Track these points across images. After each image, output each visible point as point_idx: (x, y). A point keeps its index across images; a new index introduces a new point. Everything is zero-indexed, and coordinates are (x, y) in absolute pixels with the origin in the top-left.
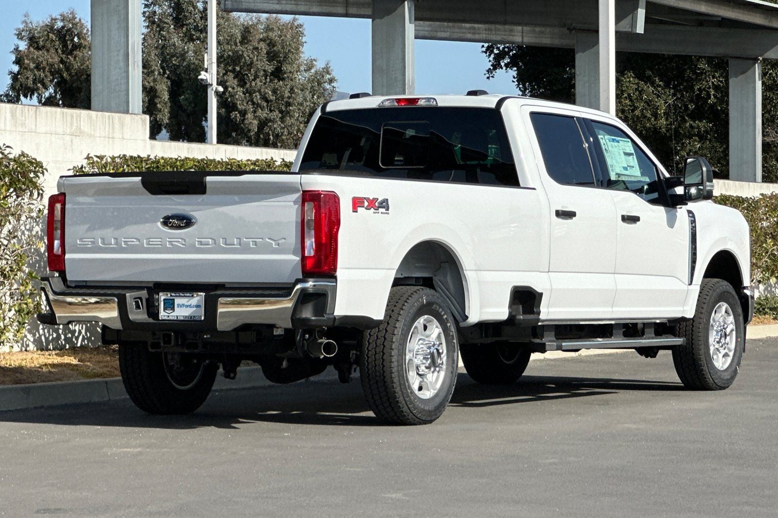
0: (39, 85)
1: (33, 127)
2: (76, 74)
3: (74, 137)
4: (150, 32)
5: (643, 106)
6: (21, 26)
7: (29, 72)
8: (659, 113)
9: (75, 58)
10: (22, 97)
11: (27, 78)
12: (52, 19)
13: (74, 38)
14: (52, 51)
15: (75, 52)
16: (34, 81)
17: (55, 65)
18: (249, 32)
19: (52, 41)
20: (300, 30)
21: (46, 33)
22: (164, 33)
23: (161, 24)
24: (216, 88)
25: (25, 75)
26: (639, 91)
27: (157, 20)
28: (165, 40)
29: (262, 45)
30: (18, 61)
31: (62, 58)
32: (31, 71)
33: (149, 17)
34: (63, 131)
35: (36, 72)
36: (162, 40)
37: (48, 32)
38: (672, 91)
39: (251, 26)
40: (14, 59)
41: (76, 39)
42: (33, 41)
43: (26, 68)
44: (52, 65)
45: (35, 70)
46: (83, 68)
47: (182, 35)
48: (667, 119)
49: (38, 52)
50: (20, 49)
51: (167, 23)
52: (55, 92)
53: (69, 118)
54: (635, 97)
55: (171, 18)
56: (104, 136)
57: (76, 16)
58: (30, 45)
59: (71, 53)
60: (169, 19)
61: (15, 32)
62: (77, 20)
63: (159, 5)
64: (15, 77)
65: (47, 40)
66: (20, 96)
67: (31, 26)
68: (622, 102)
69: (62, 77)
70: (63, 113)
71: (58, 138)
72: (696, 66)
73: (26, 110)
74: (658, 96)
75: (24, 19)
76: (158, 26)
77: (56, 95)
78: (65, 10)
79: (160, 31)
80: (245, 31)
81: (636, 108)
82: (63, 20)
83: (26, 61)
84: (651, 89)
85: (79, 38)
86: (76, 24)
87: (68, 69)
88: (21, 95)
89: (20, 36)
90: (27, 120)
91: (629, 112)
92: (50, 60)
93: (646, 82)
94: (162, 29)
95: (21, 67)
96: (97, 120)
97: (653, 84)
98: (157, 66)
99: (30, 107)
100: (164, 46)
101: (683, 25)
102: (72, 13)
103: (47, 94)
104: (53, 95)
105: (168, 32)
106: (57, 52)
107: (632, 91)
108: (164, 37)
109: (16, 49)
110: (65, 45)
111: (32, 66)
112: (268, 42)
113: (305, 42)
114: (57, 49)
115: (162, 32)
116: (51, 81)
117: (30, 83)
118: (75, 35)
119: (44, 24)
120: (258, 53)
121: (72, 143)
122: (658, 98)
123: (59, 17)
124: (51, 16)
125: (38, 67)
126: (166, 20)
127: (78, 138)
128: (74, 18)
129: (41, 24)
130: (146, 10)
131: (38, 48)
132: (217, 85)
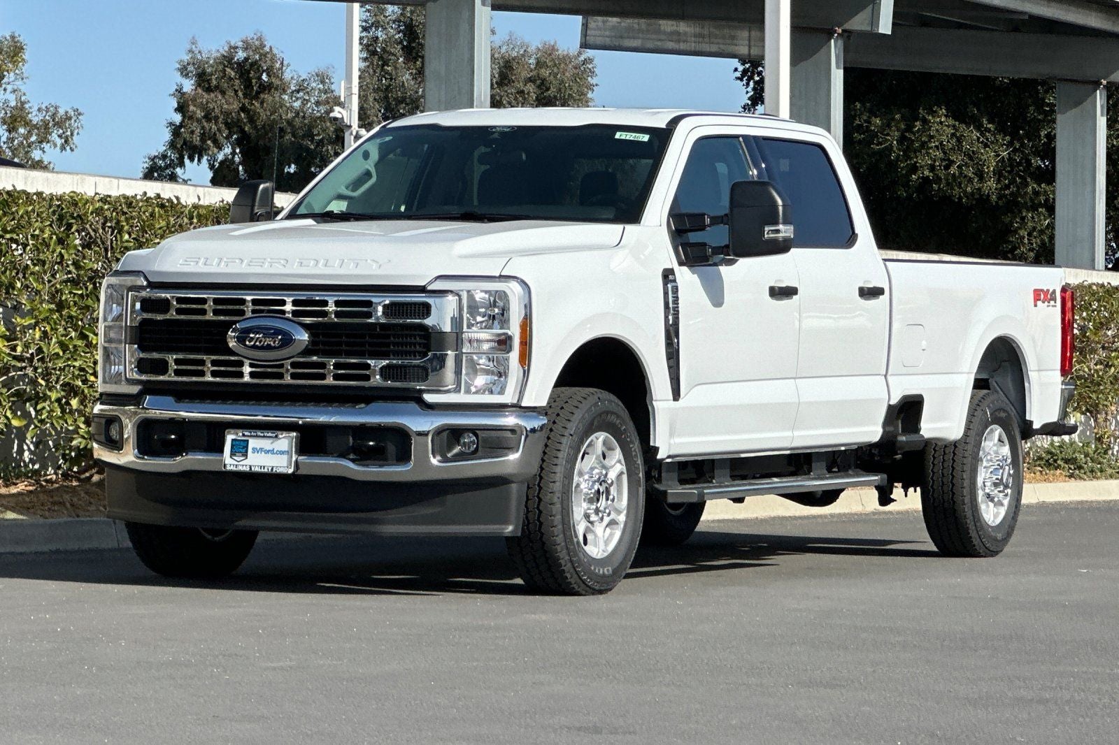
0: (209, 142)
2: (264, 127)
4: (368, 67)
5: (963, 160)
6: (186, 58)
7: (195, 124)
8: (986, 170)
9: (262, 103)
10: (187, 161)
11: (192, 132)
12: (231, 47)
13: (262, 74)
14: (230, 93)
15: (262, 96)
16: (203, 137)
17: (233, 114)
18: (511, 68)
19: (231, 79)
20: (590, 66)
21: (221, 67)
22: (389, 68)
23: (385, 56)
24: (357, 132)
25: (190, 127)
26: (957, 137)
27: (379, 50)
28: (391, 79)
29: (530, 88)
30: (181, 109)
31: (244, 104)
32: (198, 122)
33: (367, 46)
35: (205, 124)
36: (386, 79)
37: (225, 66)
38: (1008, 138)
39: (514, 59)
40: (176, 106)
41: (264, 77)
42: (202, 79)
43: (191, 118)
44: (228, 114)
45: (203, 121)
46: (274, 119)
47: (414, 71)
48: (999, 181)
49: (209, 95)
50: (185, 90)
51: (393, 54)
52: (234, 153)
54: (950, 146)
55: (400, 46)
57: (266, 43)
58: (199, 85)
59: (256, 97)
60: (396, 49)
61: (178, 66)
62: (267, 49)
63: (382, 26)
64: (176, 131)
65: (222, 78)
66: (184, 158)
67: (199, 57)
68: (930, 153)
69: (242, 131)
72: (1043, 99)
74: (986, 146)
75: (188, 47)
76: (381, 58)
77: (233, 157)
78: (249, 34)
79: (383, 66)
80: (505, 67)
81: (952, 162)
82: (246, 49)
83: (192, 108)
84: (976, 134)
85: (268, 75)
86: (265, 55)
87: (252, 120)
88: (186, 157)
89: (184, 71)
91: (941, 169)
92: (225, 106)
93: (968, 125)
94: (386, 63)
95: (184, 116)
97: (979, 127)
98: (377, 117)
100: (388, 87)
101: (987, 29)
102: (260, 39)
103: (221, 157)
104: (230, 157)
105: (396, 68)
106: (237, 96)
107: (945, 137)
108: (390, 74)
109: (179, 90)
110: (248, 85)
111: (200, 114)
112: (538, 82)
113: (597, 85)
114: (236, 91)
115: (386, 67)
116: (227, 138)
117: (196, 140)
118: (264, 71)
119: (219, 55)
120: (525, 99)
122: (985, 148)
123: (240, 44)
124: (229, 43)
125: (207, 117)
126: (392, 50)
128: (263, 46)
129: (215, 55)
130: (364, 34)
131: (209, 90)
132: (359, 127)
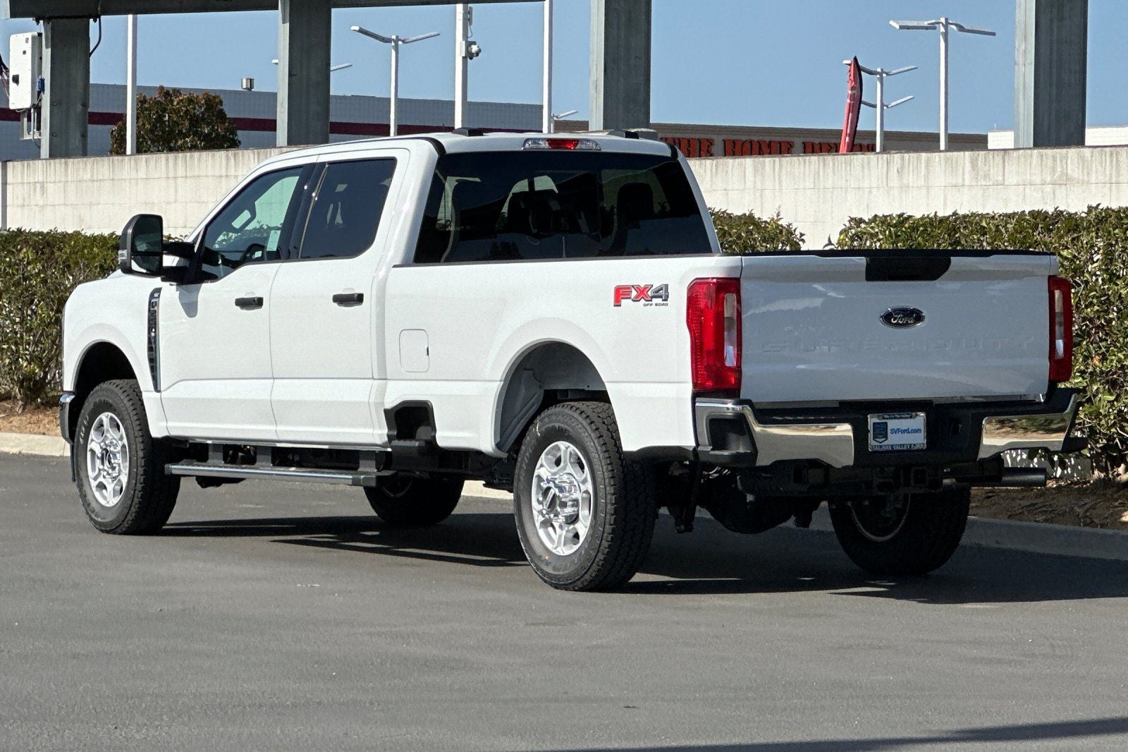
1: (1000, 178)
3: (1057, 186)
34: (1042, 180)
53: (1050, 162)
56: (1103, 181)
70: (1042, 156)
71: (1035, 190)
73: (991, 157)
90: (992, 170)
96: (1092, 160)
99: (996, 152)
121: (1054, 194)
127: (1064, 187)
